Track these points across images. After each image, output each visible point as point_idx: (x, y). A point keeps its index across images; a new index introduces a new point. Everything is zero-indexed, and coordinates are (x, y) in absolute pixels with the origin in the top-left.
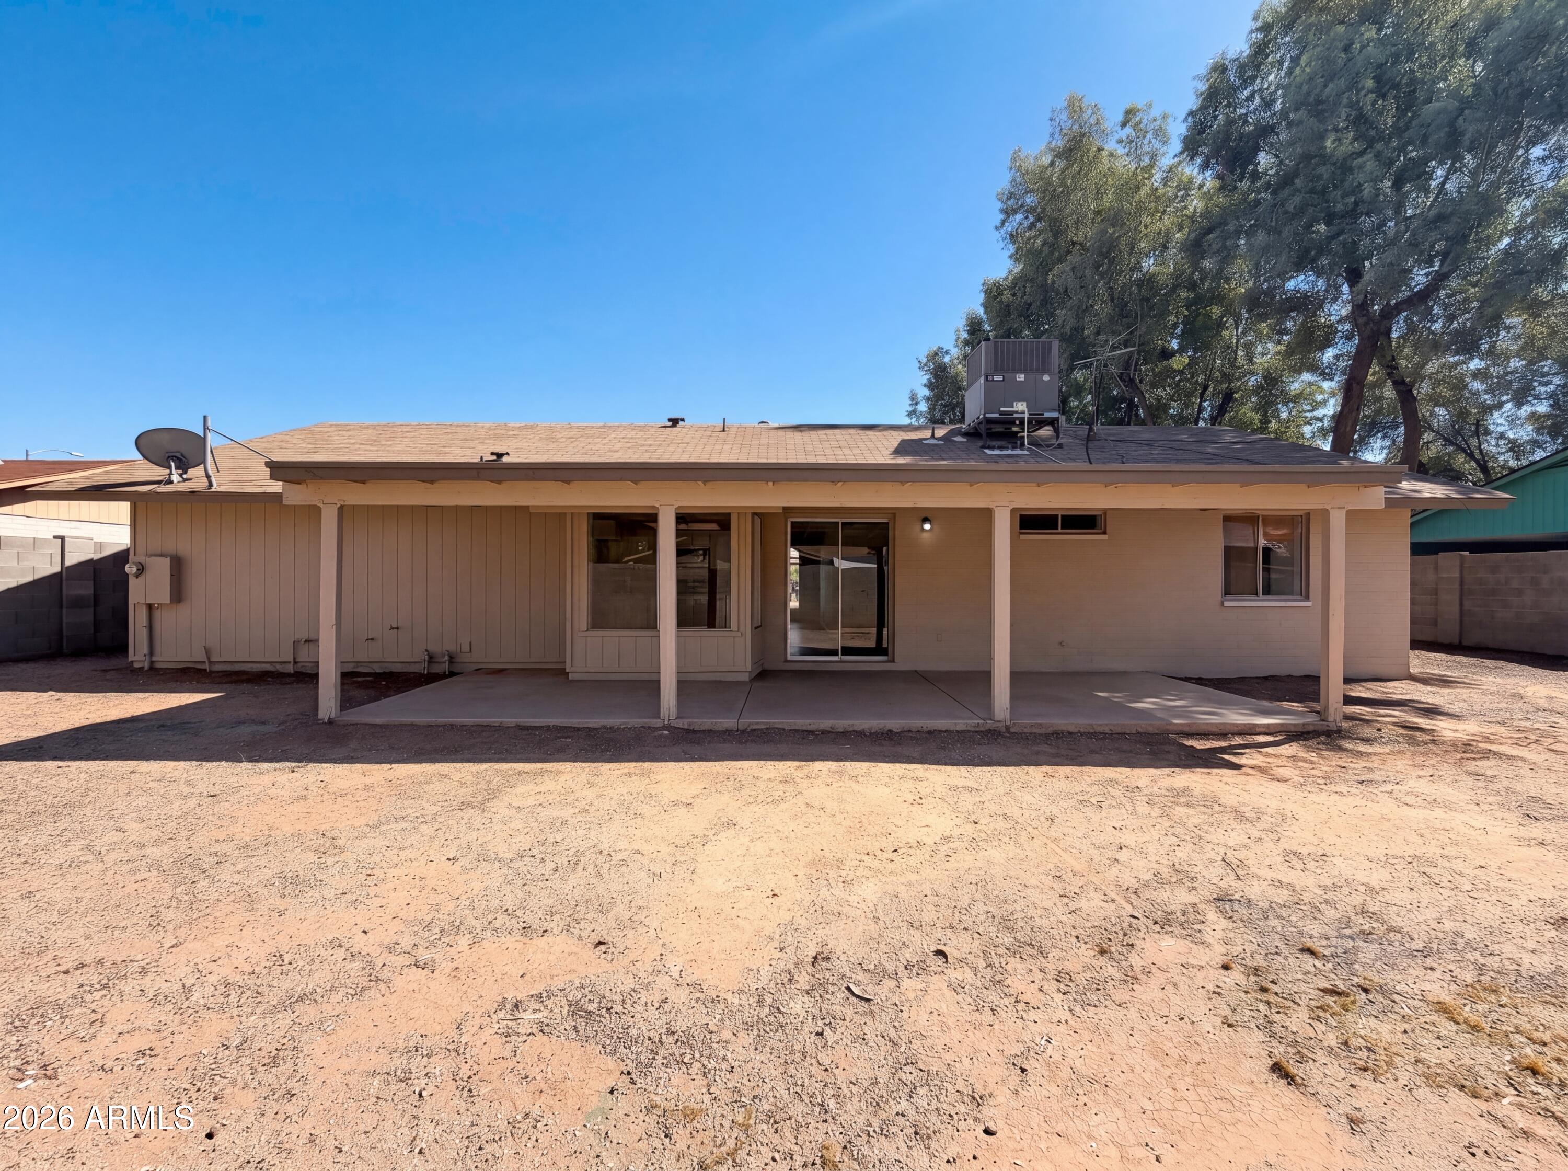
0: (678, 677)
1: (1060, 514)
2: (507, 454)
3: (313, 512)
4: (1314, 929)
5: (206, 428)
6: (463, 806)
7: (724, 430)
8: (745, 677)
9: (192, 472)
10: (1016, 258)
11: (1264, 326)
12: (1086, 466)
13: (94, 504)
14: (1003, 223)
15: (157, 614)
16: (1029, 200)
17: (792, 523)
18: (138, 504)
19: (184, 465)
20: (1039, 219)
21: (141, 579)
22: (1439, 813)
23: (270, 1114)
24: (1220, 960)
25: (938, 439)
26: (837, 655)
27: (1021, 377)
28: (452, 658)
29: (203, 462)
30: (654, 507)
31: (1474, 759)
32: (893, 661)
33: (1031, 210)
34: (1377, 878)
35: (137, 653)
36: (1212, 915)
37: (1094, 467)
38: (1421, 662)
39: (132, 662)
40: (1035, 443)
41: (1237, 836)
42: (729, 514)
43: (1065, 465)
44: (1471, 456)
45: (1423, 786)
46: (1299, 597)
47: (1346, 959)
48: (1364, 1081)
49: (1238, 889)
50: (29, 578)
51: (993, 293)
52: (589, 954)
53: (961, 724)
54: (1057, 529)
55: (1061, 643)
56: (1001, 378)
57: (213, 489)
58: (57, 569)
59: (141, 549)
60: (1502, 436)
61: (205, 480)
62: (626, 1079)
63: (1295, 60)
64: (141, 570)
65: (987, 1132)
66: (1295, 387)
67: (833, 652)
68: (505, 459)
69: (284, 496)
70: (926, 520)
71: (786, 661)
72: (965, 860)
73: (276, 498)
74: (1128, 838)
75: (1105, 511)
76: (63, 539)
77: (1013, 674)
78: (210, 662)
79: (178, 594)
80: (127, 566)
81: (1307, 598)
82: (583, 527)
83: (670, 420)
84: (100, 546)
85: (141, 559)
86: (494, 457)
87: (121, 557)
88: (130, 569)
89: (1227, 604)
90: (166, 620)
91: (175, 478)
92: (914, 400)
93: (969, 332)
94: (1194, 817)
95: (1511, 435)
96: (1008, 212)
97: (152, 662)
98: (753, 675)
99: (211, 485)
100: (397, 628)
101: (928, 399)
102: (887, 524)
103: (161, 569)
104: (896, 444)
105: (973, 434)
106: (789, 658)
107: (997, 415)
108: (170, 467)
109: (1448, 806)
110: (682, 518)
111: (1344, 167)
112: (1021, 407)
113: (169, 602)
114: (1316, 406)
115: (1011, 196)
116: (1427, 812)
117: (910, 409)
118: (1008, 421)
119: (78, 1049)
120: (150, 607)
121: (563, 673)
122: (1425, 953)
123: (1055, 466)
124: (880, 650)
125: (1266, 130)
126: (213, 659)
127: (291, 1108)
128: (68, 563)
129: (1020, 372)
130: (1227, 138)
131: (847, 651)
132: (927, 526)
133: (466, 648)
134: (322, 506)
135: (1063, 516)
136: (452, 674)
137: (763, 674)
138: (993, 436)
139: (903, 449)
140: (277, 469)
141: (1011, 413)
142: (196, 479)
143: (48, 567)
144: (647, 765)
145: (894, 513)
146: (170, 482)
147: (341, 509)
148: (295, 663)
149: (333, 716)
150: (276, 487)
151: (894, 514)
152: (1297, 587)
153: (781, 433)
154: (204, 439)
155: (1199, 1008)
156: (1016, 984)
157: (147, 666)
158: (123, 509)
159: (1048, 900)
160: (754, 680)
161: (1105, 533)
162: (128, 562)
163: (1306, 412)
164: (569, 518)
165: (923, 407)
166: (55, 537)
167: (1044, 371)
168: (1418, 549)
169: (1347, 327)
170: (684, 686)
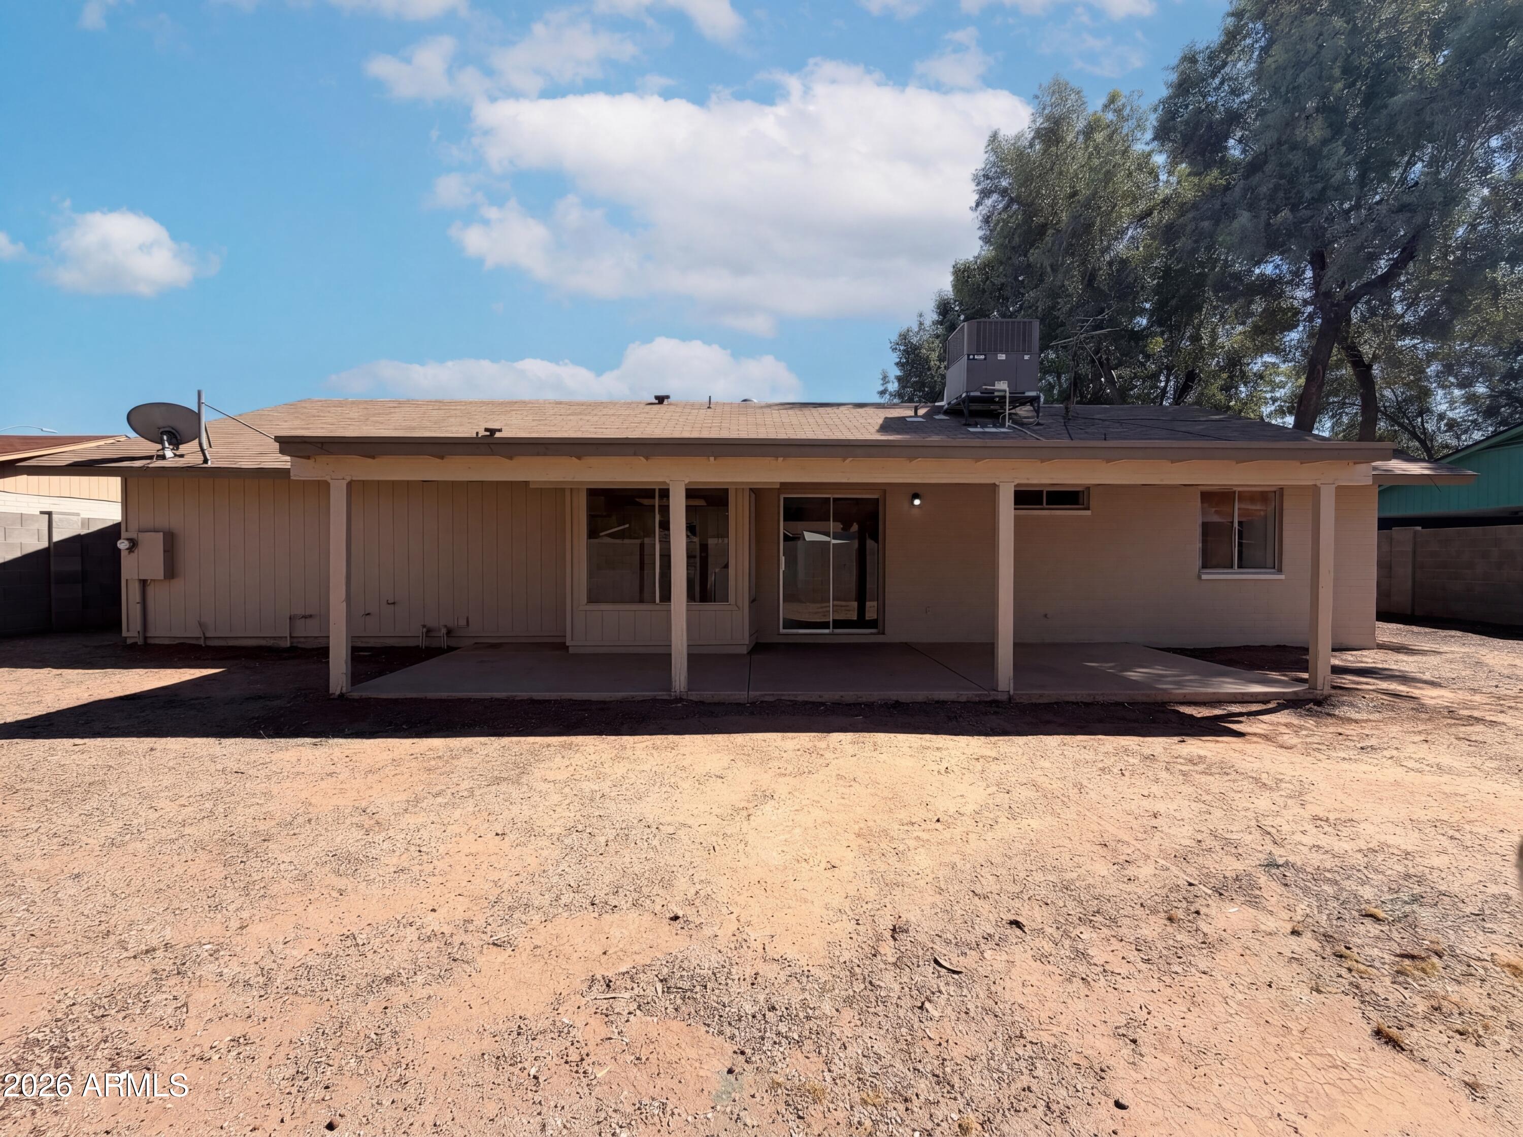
0: (688, 650)
1: (1045, 489)
2: (500, 430)
3: (322, 487)
4: (1367, 892)
5: (200, 404)
6: (498, 781)
7: (709, 408)
8: (744, 651)
9: (183, 449)
10: (986, 240)
11: (1230, 310)
12: (1066, 442)
13: (85, 480)
14: (978, 204)
15: (150, 590)
16: (1004, 183)
17: (785, 498)
18: (128, 480)
19: (177, 440)
20: (1012, 201)
21: (134, 555)
22: (1446, 778)
23: (386, 1103)
24: (1289, 927)
25: (921, 417)
26: (829, 628)
27: (1002, 357)
28: (449, 632)
29: (198, 436)
30: (664, 483)
31: (1464, 725)
32: (883, 634)
33: (1004, 192)
34: (1407, 841)
35: (131, 629)
36: (1263, 880)
37: (1075, 443)
38: (1388, 632)
39: (126, 638)
40: (1018, 421)
41: (1263, 803)
42: (726, 491)
43: (1044, 442)
44: (1414, 436)
45: (1422, 751)
46: (1273, 570)
47: (1409, 922)
48: (1468, 1047)
49: (1280, 855)
50: (17, 554)
51: (962, 275)
52: (665, 928)
53: (965, 695)
54: (1042, 504)
55: (1046, 616)
56: (982, 357)
57: (210, 464)
58: (44, 544)
59: (134, 525)
60: (1441, 417)
61: (200, 454)
62: (741, 1058)
63: (1265, 50)
64: (134, 544)
65: (1119, 1105)
66: (1256, 366)
67: (825, 625)
68: (498, 435)
69: (291, 471)
70: (916, 496)
71: (779, 634)
72: (1008, 829)
73: (283, 473)
74: (1160, 807)
75: (1088, 488)
76: (50, 514)
77: (1016, 645)
78: (206, 638)
79: (171, 571)
80: (119, 542)
81: (1280, 571)
82: (582, 502)
83: (657, 398)
84: (87, 522)
85: (133, 535)
86: (488, 433)
87: (112, 533)
88: (123, 545)
89: (1204, 577)
90: (159, 597)
91: (169, 453)
92: (885, 379)
93: (940, 314)
94: (1216, 784)
95: (1450, 414)
96: (985, 194)
97: (146, 638)
98: (750, 648)
99: (206, 461)
100: (394, 603)
101: (899, 379)
102: (878, 499)
103: (154, 545)
104: (880, 421)
105: (953, 411)
106: (782, 631)
107: (978, 394)
108: (161, 442)
109: (1450, 771)
110: (691, 493)
111: (1314, 154)
112: (1002, 386)
113: (162, 578)
114: (1275, 386)
115: (986, 177)
116: (1436, 778)
117: (881, 388)
118: (989, 399)
119: (167, 1037)
120: (144, 583)
121: (563, 647)
122: (1480, 915)
123: (1038, 444)
124: (861, 622)
125: (1234, 118)
126: (207, 635)
127: (408, 1096)
128: (56, 538)
129: (1001, 352)
130: (1197, 126)
131: (838, 624)
132: (917, 502)
133: (463, 622)
134: (330, 481)
135: (1048, 492)
136: (451, 649)
137: (759, 648)
138: (974, 414)
139: (888, 426)
140: (287, 444)
141: (993, 392)
142: (190, 455)
143: (35, 542)
144: (671, 738)
145: (884, 489)
146: (163, 457)
147: (350, 484)
148: (291, 637)
149: (344, 690)
150: (284, 462)
151: (885, 491)
152: (1269, 562)
153: (767, 411)
154: (198, 416)
155: (1284, 974)
156: (1098, 955)
157: (140, 642)
158: (114, 484)
159: (1102, 868)
160: (750, 653)
161: (1088, 509)
162: (120, 538)
163: (1265, 392)
164: (568, 494)
165: (893, 386)
166: (42, 513)
167: (1025, 352)
168: (1385, 524)
169: (1310, 309)
170: (693, 659)
